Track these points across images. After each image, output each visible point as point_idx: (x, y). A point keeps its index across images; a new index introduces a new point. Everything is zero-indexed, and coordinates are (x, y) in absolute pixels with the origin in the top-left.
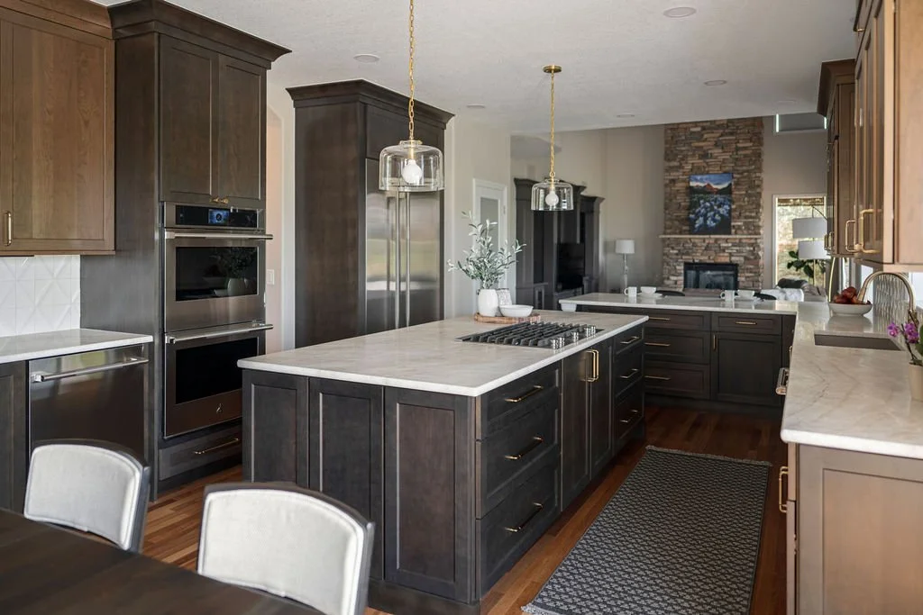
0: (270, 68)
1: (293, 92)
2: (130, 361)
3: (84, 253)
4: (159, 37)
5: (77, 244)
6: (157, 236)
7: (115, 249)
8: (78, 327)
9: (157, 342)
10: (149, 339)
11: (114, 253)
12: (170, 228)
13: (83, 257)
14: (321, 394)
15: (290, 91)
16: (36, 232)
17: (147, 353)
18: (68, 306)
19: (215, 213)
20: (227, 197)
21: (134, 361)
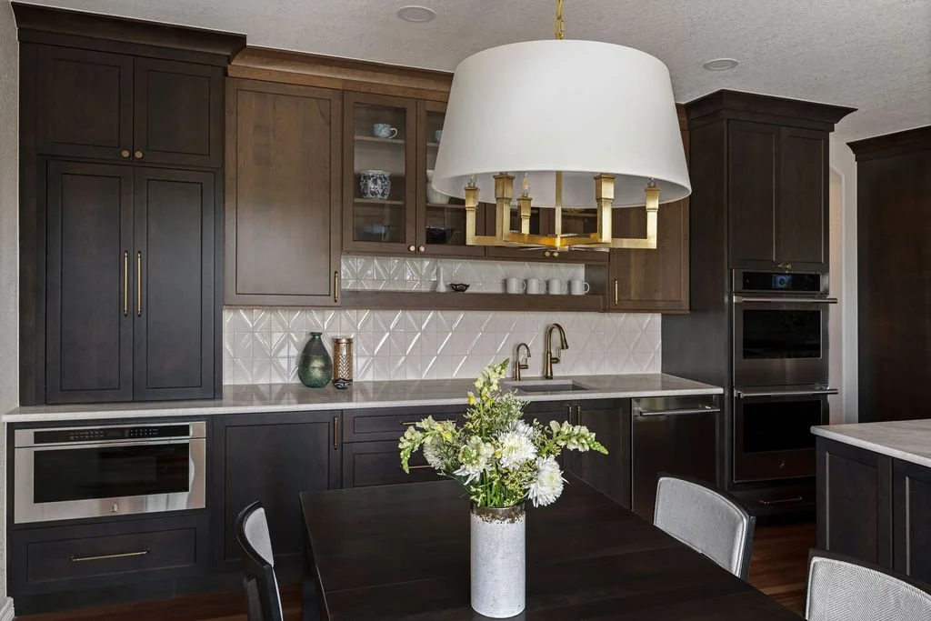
0: (833, 130)
1: (854, 146)
2: (704, 408)
3: (666, 312)
4: (728, 123)
5: (661, 305)
6: (726, 299)
7: (690, 309)
8: (660, 372)
9: (726, 394)
10: (720, 391)
11: (689, 312)
12: (737, 293)
13: (662, 315)
14: (907, 478)
15: (851, 145)
16: (633, 296)
17: (718, 403)
18: (652, 355)
19: (779, 278)
20: (791, 262)
21: (708, 409)
